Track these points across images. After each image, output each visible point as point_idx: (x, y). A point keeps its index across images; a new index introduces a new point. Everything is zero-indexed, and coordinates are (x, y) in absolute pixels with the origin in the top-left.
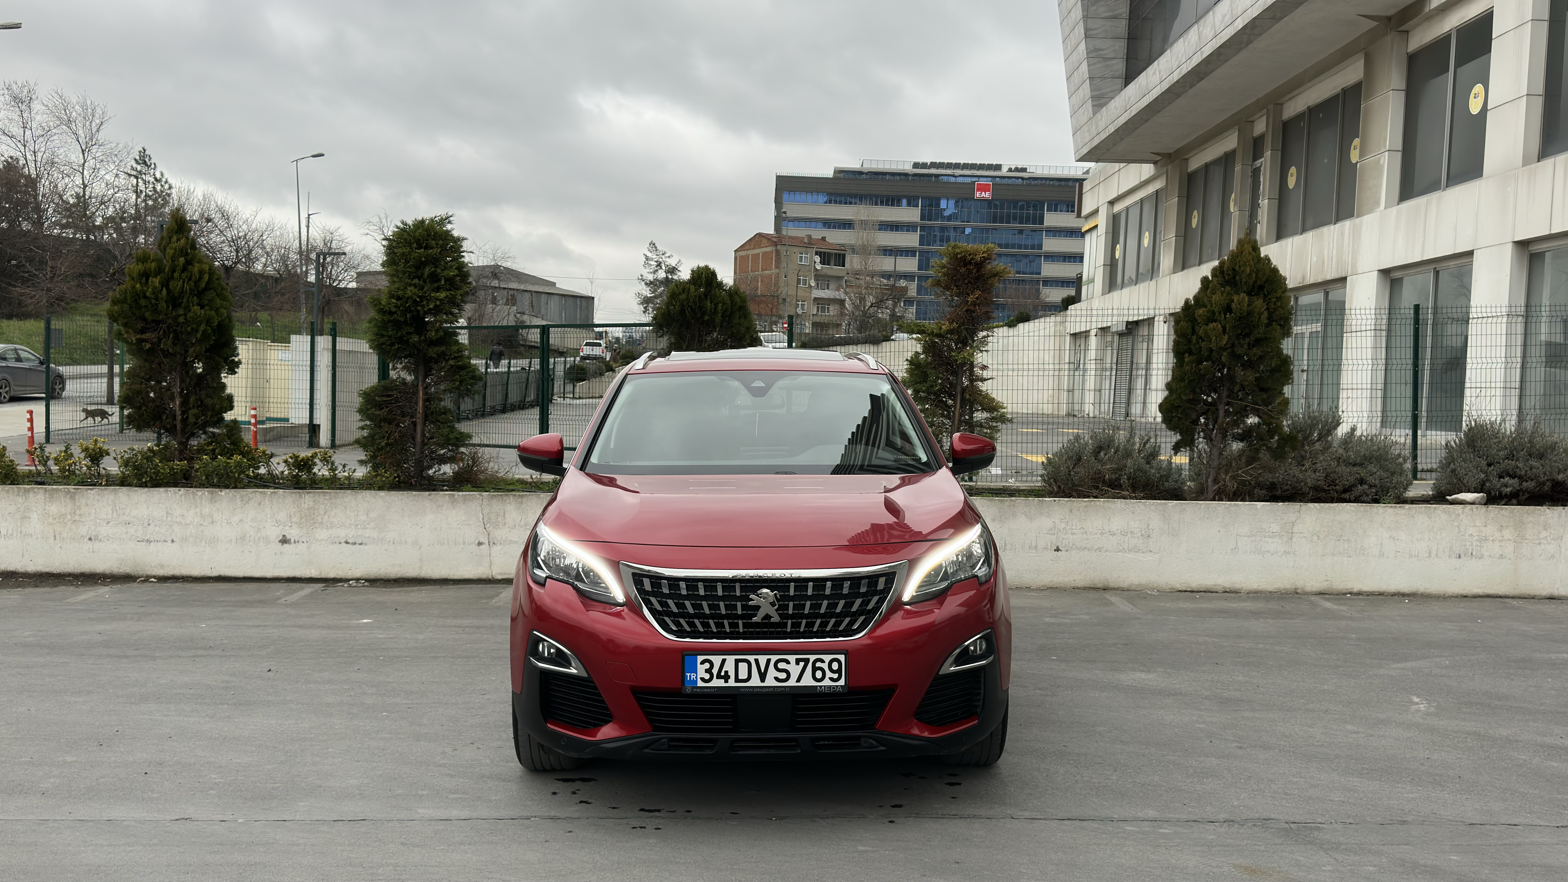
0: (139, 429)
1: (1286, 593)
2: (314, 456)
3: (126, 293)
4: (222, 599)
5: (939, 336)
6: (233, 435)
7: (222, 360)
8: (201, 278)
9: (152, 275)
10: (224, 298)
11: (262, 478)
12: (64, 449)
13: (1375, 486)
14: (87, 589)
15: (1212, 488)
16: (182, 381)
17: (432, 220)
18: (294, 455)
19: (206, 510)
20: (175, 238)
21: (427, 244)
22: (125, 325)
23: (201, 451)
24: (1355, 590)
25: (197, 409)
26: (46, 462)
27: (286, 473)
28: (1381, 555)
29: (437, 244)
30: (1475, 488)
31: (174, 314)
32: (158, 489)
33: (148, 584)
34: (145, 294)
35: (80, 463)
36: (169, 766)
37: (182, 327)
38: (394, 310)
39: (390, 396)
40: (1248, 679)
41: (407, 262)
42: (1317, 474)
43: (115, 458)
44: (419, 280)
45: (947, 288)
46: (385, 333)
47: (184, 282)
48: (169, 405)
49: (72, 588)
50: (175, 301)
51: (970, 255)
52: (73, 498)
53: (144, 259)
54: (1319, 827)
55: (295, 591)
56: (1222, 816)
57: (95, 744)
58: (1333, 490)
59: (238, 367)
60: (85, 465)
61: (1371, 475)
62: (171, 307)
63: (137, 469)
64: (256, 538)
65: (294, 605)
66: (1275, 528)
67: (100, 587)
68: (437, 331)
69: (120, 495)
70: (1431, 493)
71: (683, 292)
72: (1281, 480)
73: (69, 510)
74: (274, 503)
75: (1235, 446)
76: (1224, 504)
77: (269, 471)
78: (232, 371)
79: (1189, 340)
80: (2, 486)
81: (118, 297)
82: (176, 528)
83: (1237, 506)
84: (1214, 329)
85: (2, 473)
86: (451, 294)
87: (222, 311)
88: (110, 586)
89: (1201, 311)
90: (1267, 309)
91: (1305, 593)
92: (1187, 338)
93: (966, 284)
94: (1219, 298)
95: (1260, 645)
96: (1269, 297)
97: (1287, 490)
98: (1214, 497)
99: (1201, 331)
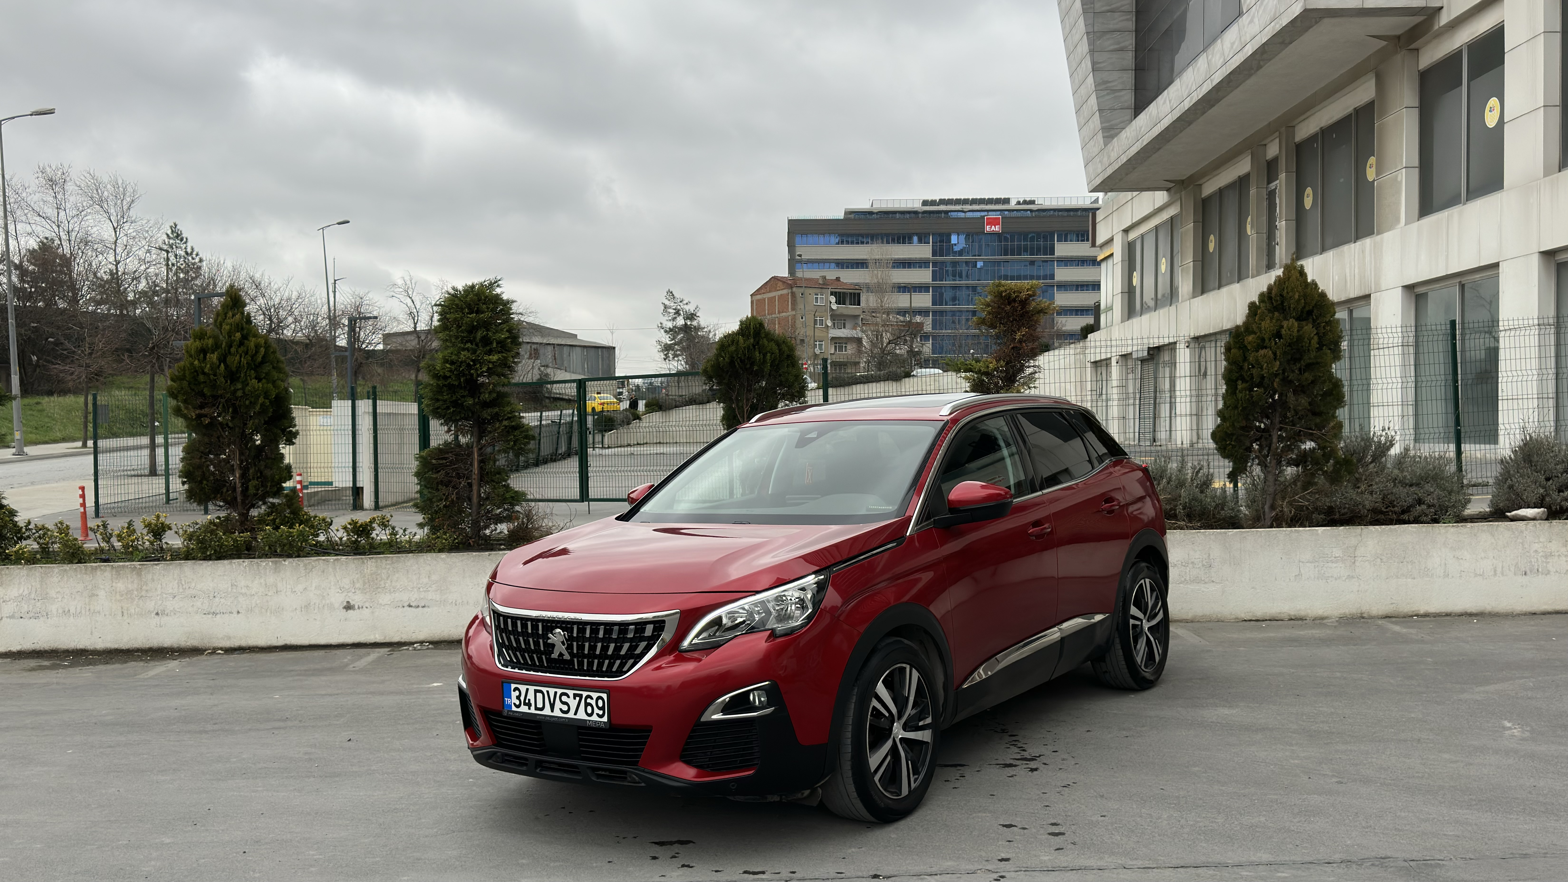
0: (200, 503)
1: (1352, 618)
2: (373, 521)
3: (184, 370)
4: (291, 668)
5: (987, 374)
6: (292, 504)
7: (280, 431)
8: (257, 352)
9: (210, 351)
10: (280, 371)
11: (321, 545)
12: (126, 525)
13: (1433, 505)
14: (157, 663)
15: (1270, 515)
16: (241, 454)
17: (481, 285)
18: (353, 521)
19: (271, 580)
20: (230, 314)
21: (477, 308)
22: (185, 402)
23: (262, 521)
24: (1422, 612)
25: (257, 481)
26: (110, 539)
27: (345, 539)
28: (1446, 575)
29: (488, 308)
30: (1534, 503)
31: (232, 388)
32: (222, 561)
33: (215, 657)
34: (203, 370)
35: (143, 538)
36: (266, 843)
37: (240, 401)
38: (448, 374)
39: (445, 459)
40: (1333, 710)
41: (459, 327)
42: (1374, 496)
43: (176, 532)
44: (472, 344)
45: (993, 326)
46: (440, 397)
47: (241, 357)
48: (229, 478)
49: (142, 664)
50: (233, 376)
51: (1014, 292)
52: (139, 574)
53: (201, 336)
54: (1439, 864)
55: (360, 657)
56: (1337, 857)
57: (190, 824)
58: (1391, 512)
59: (295, 438)
60: (148, 540)
61: (1428, 495)
62: (229, 382)
63: (202, 543)
64: (321, 606)
65: (363, 671)
66: (1337, 552)
67: (168, 661)
68: (490, 393)
69: (186, 568)
70: (1488, 510)
71: (732, 343)
72: (1338, 503)
73: (136, 586)
74: (338, 570)
75: (1290, 471)
76: (1285, 531)
77: (328, 538)
78: (290, 442)
79: (1241, 368)
80: (69, 565)
81: (177, 373)
82: (241, 599)
83: (1298, 532)
84: (1265, 356)
85: (68, 552)
86: (502, 356)
87: (279, 383)
88: (179, 660)
89: (1250, 338)
90: (1317, 334)
91: (1372, 617)
92: (1238, 366)
93: (1012, 322)
94: (1268, 324)
95: (1337, 673)
96: (1318, 322)
97: (1346, 513)
98: (1272, 524)
99: (1252, 358)
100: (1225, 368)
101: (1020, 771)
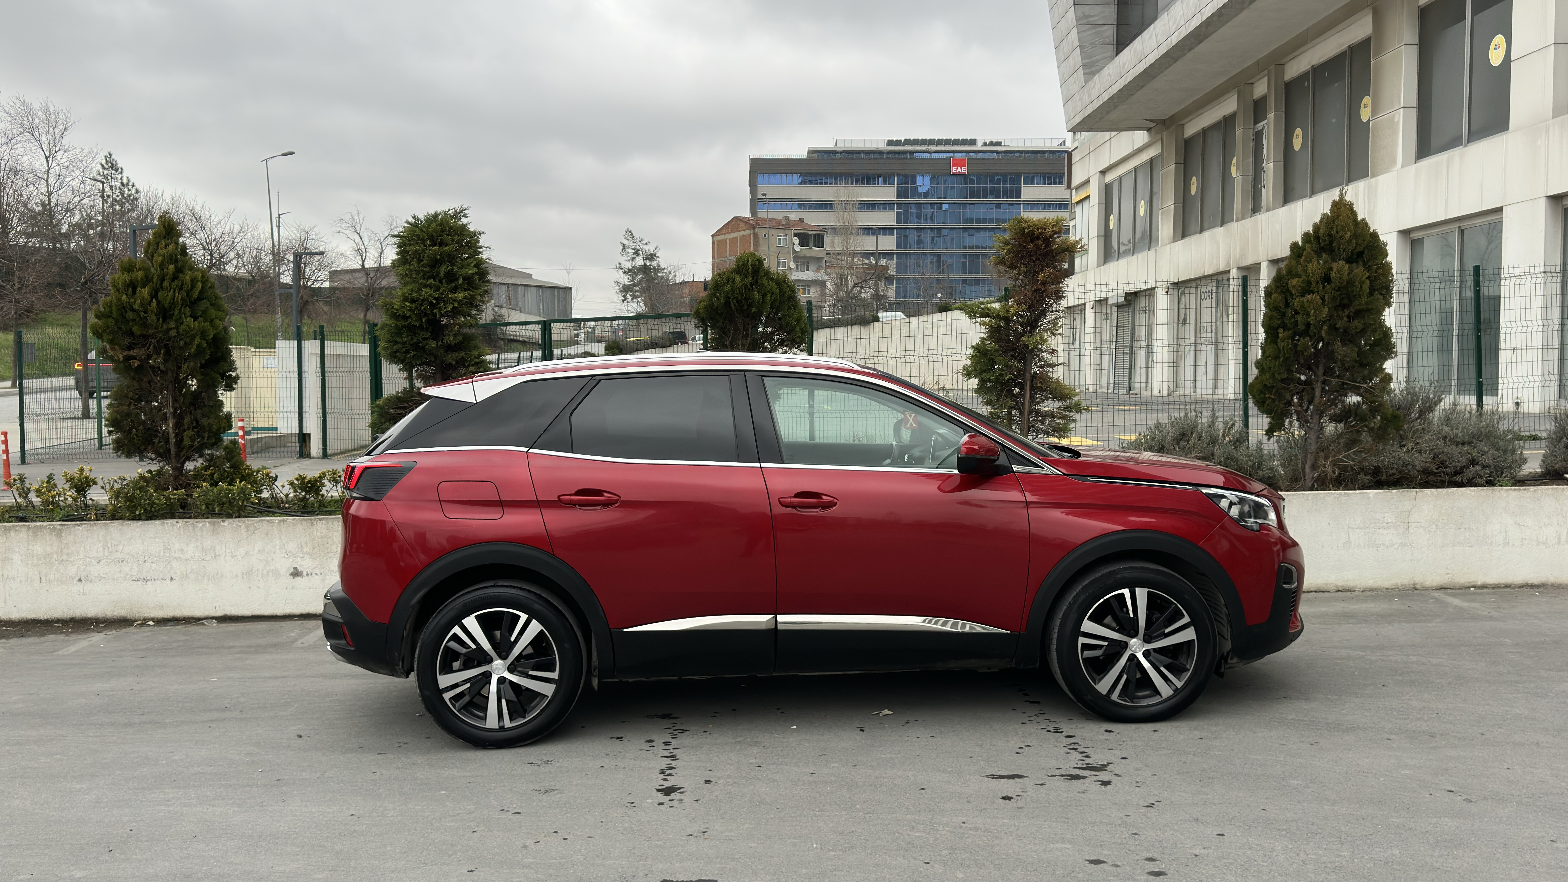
0: (129, 455)
1: (1404, 590)
2: (321, 476)
3: (111, 306)
4: (231, 644)
5: (1005, 319)
6: (233, 458)
7: (218, 376)
8: (193, 287)
9: (140, 286)
10: (219, 308)
11: (265, 502)
12: (46, 479)
13: (1488, 466)
14: (80, 636)
15: (1310, 475)
16: (175, 400)
17: (446, 214)
18: (300, 476)
19: (208, 543)
20: (163, 245)
21: (441, 240)
22: (111, 342)
23: (198, 475)
24: (1479, 583)
25: (193, 431)
26: (27, 494)
27: (292, 495)
28: (1507, 543)
29: (453, 240)
31: (165, 327)
32: (153, 521)
33: (145, 628)
34: (132, 307)
35: (65, 494)
37: (173, 341)
38: (408, 314)
40: (1424, 704)
41: (420, 261)
42: (1424, 455)
43: (103, 488)
44: (435, 280)
45: (1012, 266)
46: (398, 339)
47: (174, 292)
48: (162, 427)
49: (61, 637)
50: (165, 314)
51: (1038, 229)
52: (59, 535)
53: (130, 268)
55: (310, 631)
58: (1444, 472)
59: (236, 383)
60: (70, 496)
61: (1483, 455)
62: (161, 320)
63: (131, 501)
64: (265, 572)
66: (1390, 518)
67: (93, 634)
68: (455, 335)
69: (112, 529)
70: (1539, 470)
71: (726, 282)
72: (1386, 463)
73: (55, 549)
74: (284, 533)
75: (1330, 428)
76: (1333, 494)
77: (273, 494)
78: (230, 388)
79: (1284, 315)
81: (102, 310)
82: (175, 564)
83: (1348, 495)
84: (1312, 301)
86: (469, 294)
87: (218, 322)
88: (104, 633)
89: (1295, 281)
90: (1368, 278)
91: (1426, 589)
92: (1280, 312)
93: (1034, 262)
94: (1315, 267)
95: (1412, 657)
96: (1369, 264)
97: (1393, 474)
98: (1313, 485)
99: (1296, 303)
100: (1265, 315)
101: (1090, 783)
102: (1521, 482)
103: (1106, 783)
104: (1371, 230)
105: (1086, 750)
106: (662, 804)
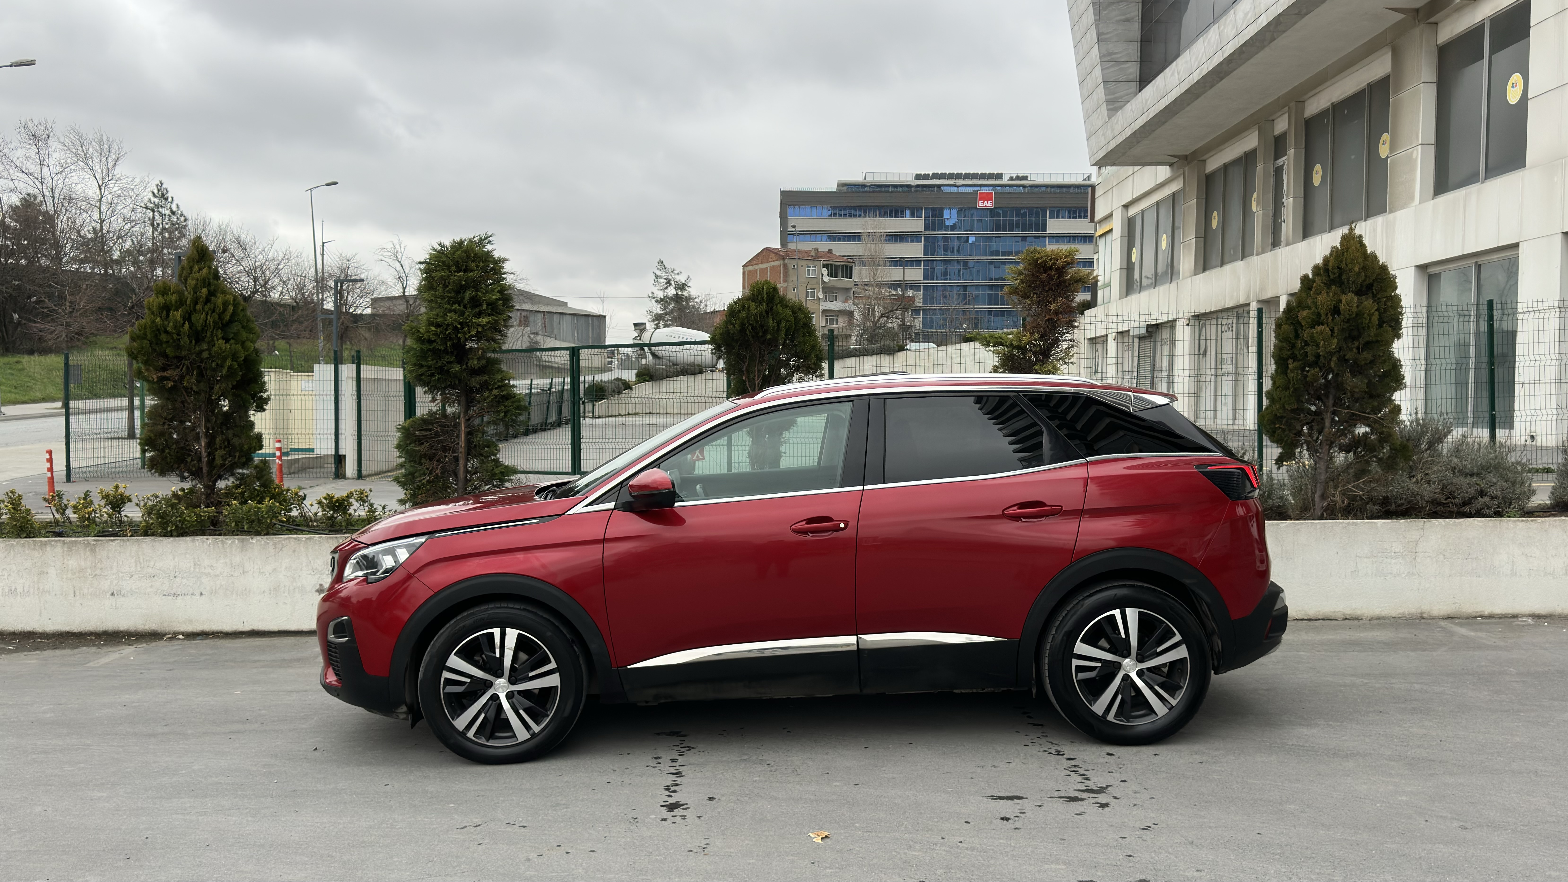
0: (163, 473)
1: (1411, 618)
2: (350, 495)
3: (145, 328)
4: (256, 658)
5: (1018, 347)
6: (262, 476)
7: (249, 397)
8: (225, 310)
9: (174, 308)
10: (251, 331)
11: (294, 521)
12: (83, 496)
13: (1497, 497)
14: (110, 649)
15: (1320, 505)
16: (208, 420)
17: (471, 241)
18: (328, 495)
19: (237, 559)
20: (196, 268)
21: (466, 266)
22: (146, 363)
23: (229, 493)
24: (1486, 613)
25: (224, 450)
26: (64, 510)
27: (320, 514)
28: (1514, 574)
31: (197, 349)
32: (184, 538)
33: (176, 642)
34: (165, 329)
35: (101, 510)
37: (206, 363)
38: (433, 338)
39: (430, 430)
41: (445, 286)
42: (1433, 486)
43: (137, 505)
44: (459, 305)
45: (1026, 296)
46: (424, 363)
47: (207, 315)
48: (194, 447)
49: (94, 649)
50: (197, 336)
51: (1051, 260)
52: (93, 551)
53: (164, 290)
58: (1452, 503)
59: (266, 404)
60: (106, 512)
61: (1491, 486)
62: (193, 342)
63: (162, 518)
64: (291, 588)
66: (1398, 547)
67: (124, 647)
68: (479, 359)
69: (144, 545)
70: (1548, 502)
71: (743, 309)
72: (1395, 493)
73: (89, 564)
74: (310, 550)
75: (1340, 458)
76: (1341, 523)
77: (302, 513)
78: (260, 408)
79: (1293, 346)
80: (17, 540)
81: (138, 332)
82: (204, 579)
83: (1356, 524)
84: (1322, 333)
85: (16, 525)
86: (493, 319)
87: (249, 344)
88: (135, 645)
89: (1305, 313)
90: (1377, 310)
91: (1433, 618)
92: (1290, 342)
93: (1047, 291)
94: (1324, 299)
95: (1415, 685)
96: (1378, 296)
97: (1402, 504)
98: (1322, 514)
99: (1306, 335)
100: (1275, 346)
101: (1088, 806)
102: (1530, 513)
103: (1103, 806)
104: (1381, 263)
105: (1086, 773)
106: (664, 820)
